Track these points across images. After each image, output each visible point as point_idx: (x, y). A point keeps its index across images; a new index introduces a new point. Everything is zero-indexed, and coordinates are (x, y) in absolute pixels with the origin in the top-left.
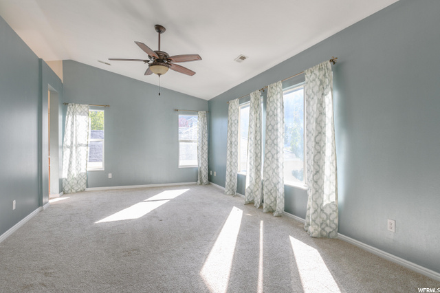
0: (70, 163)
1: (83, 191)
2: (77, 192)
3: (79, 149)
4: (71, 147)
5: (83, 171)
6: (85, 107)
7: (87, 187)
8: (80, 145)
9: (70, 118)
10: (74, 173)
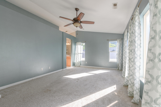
0: (76, 58)
1: (80, 66)
2: (78, 66)
3: (79, 55)
4: (77, 54)
5: (80, 61)
6: (80, 43)
7: (81, 65)
8: (79, 53)
9: (77, 46)
10: (77, 61)
